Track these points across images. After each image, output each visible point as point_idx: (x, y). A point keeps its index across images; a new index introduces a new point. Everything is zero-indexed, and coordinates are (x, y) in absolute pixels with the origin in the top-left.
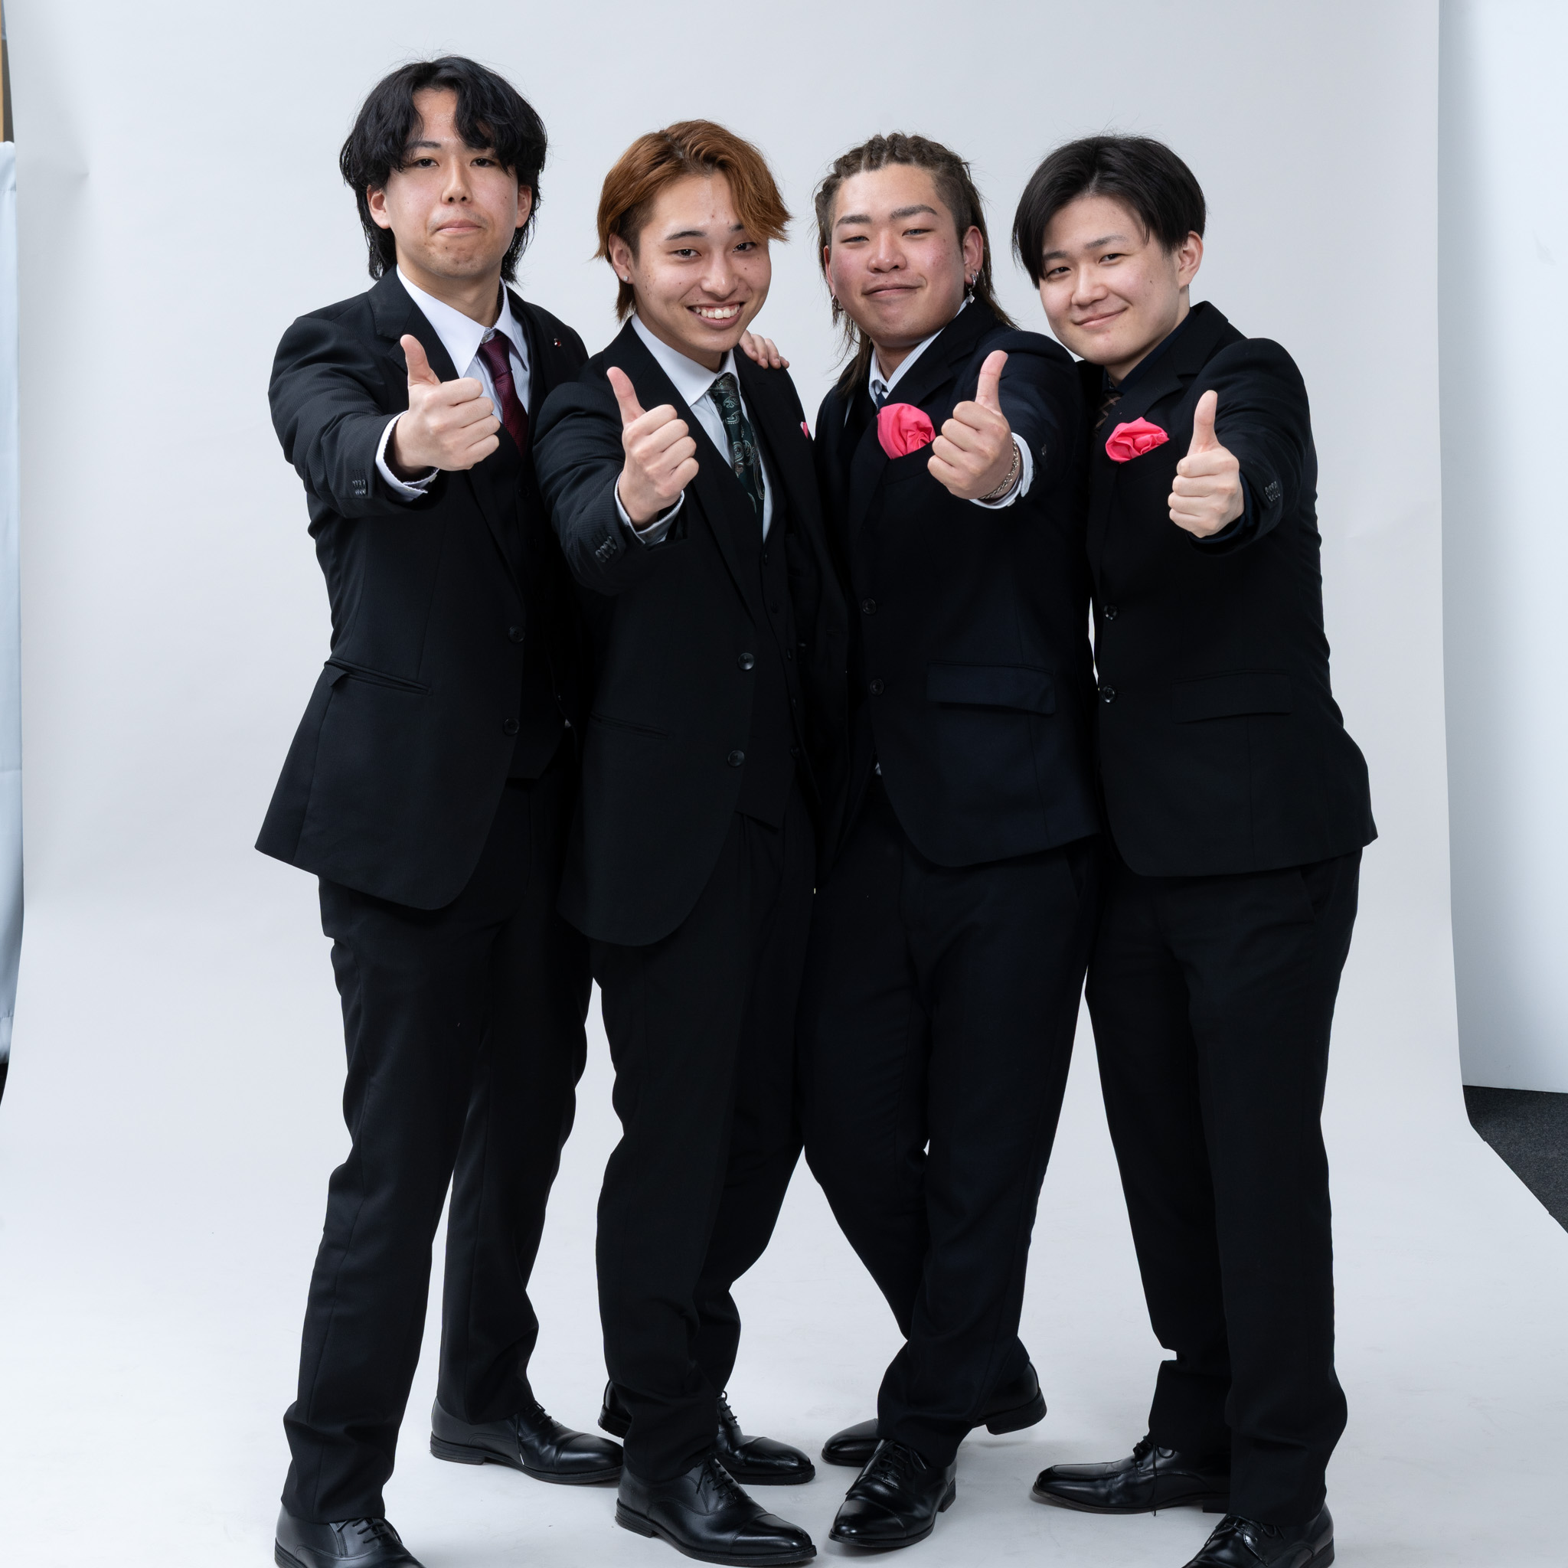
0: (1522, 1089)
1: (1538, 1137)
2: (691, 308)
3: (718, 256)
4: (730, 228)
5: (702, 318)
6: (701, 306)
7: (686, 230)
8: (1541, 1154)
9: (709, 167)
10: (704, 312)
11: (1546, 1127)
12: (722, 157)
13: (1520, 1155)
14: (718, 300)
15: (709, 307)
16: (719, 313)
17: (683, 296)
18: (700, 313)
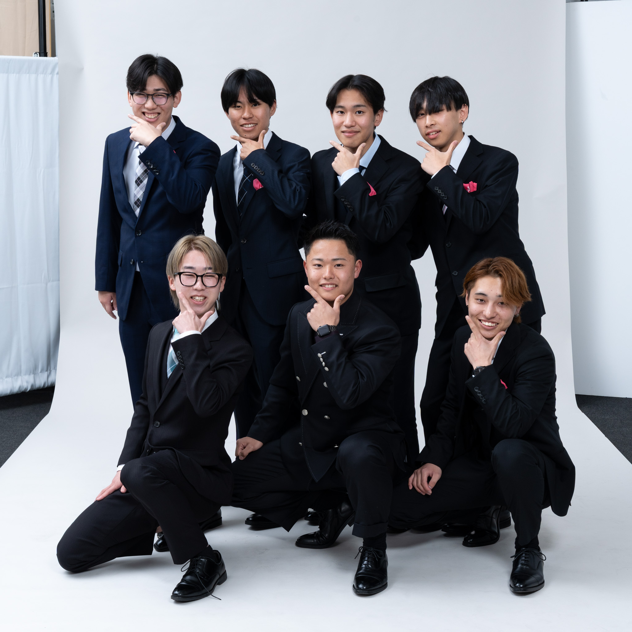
2: (480, 320)
3: (490, 304)
4: (497, 296)
5: (482, 324)
6: (483, 320)
7: (481, 293)
9: (496, 275)
10: (483, 322)
12: (501, 273)
13: (595, 417)
14: (488, 320)
15: (485, 321)
16: (487, 324)
17: (477, 315)
18: (482, 322)
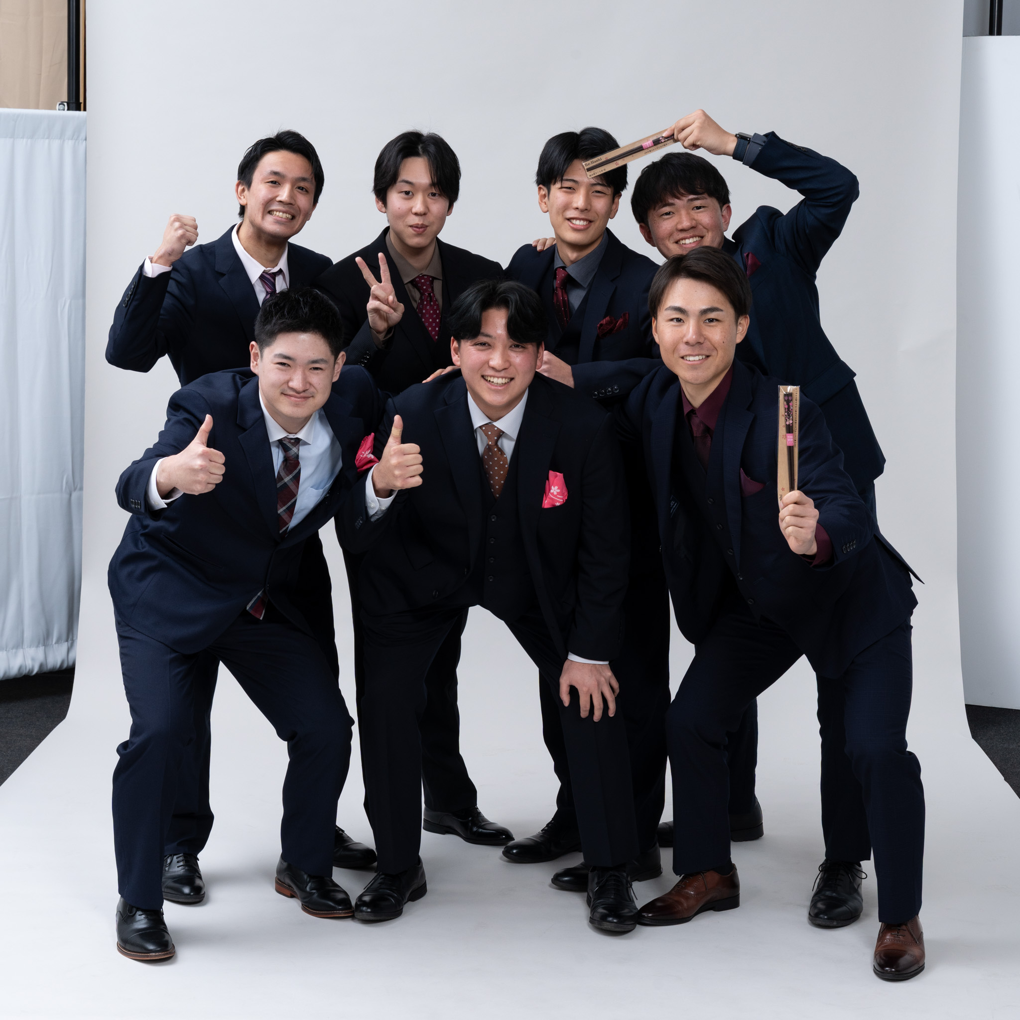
0: (1000, 707)
1: (1005, 736)
8: (1006, 746)
11: (1011, 730)
13: (993, 746)
